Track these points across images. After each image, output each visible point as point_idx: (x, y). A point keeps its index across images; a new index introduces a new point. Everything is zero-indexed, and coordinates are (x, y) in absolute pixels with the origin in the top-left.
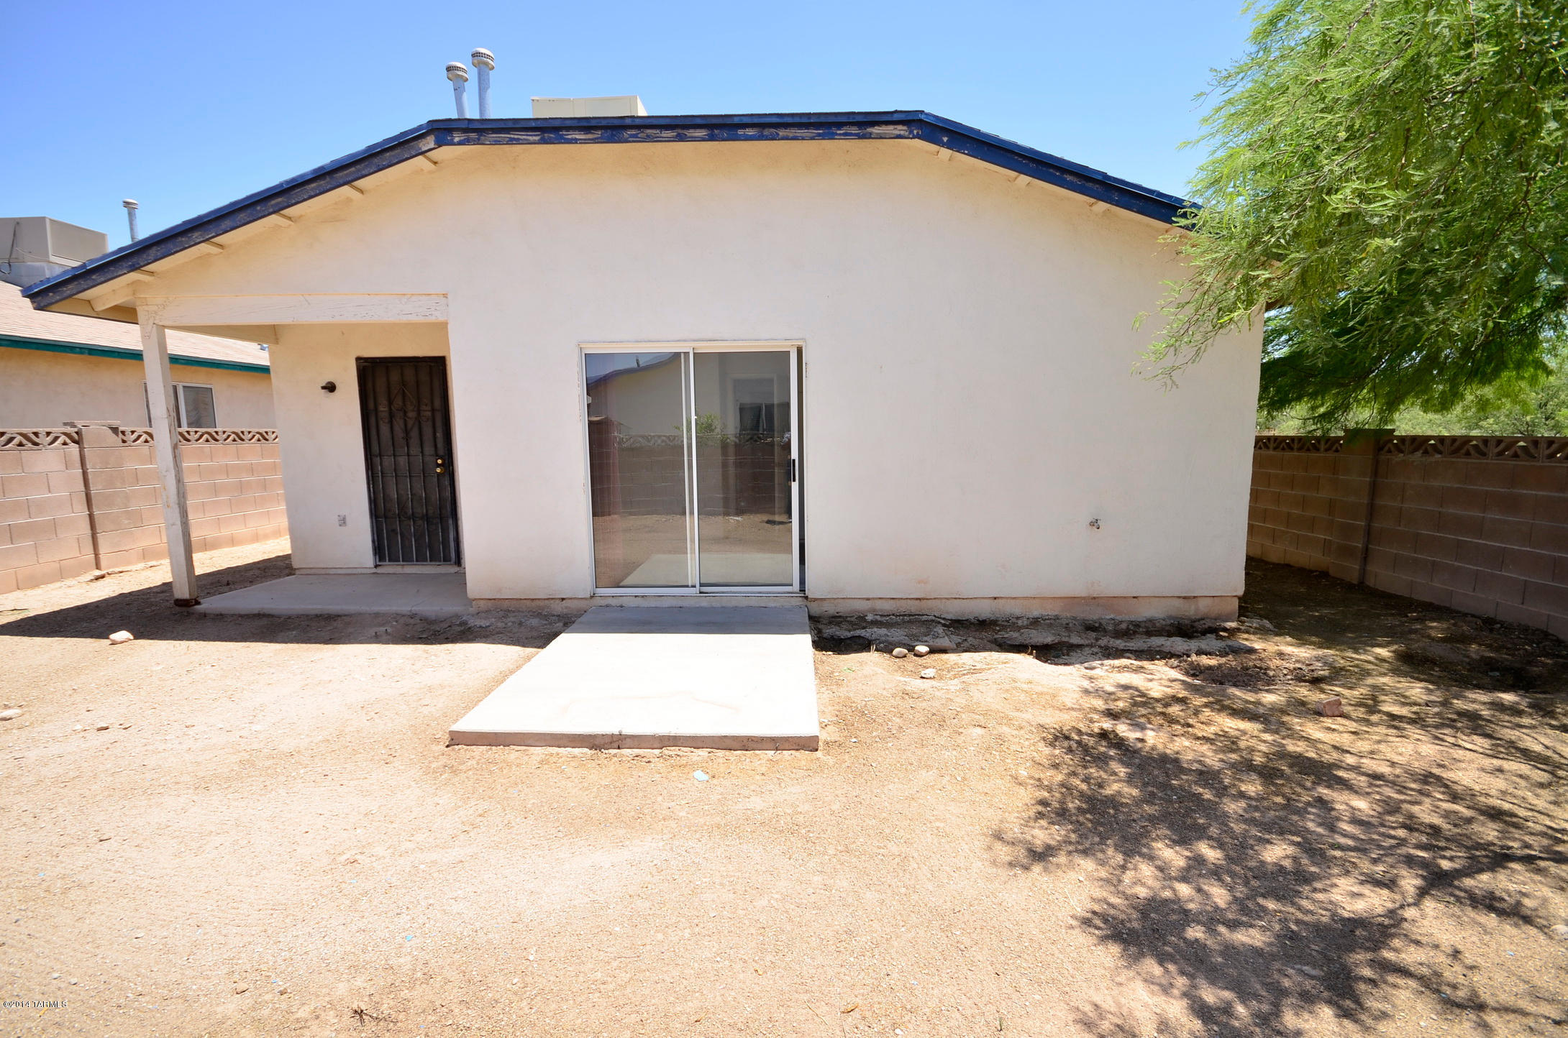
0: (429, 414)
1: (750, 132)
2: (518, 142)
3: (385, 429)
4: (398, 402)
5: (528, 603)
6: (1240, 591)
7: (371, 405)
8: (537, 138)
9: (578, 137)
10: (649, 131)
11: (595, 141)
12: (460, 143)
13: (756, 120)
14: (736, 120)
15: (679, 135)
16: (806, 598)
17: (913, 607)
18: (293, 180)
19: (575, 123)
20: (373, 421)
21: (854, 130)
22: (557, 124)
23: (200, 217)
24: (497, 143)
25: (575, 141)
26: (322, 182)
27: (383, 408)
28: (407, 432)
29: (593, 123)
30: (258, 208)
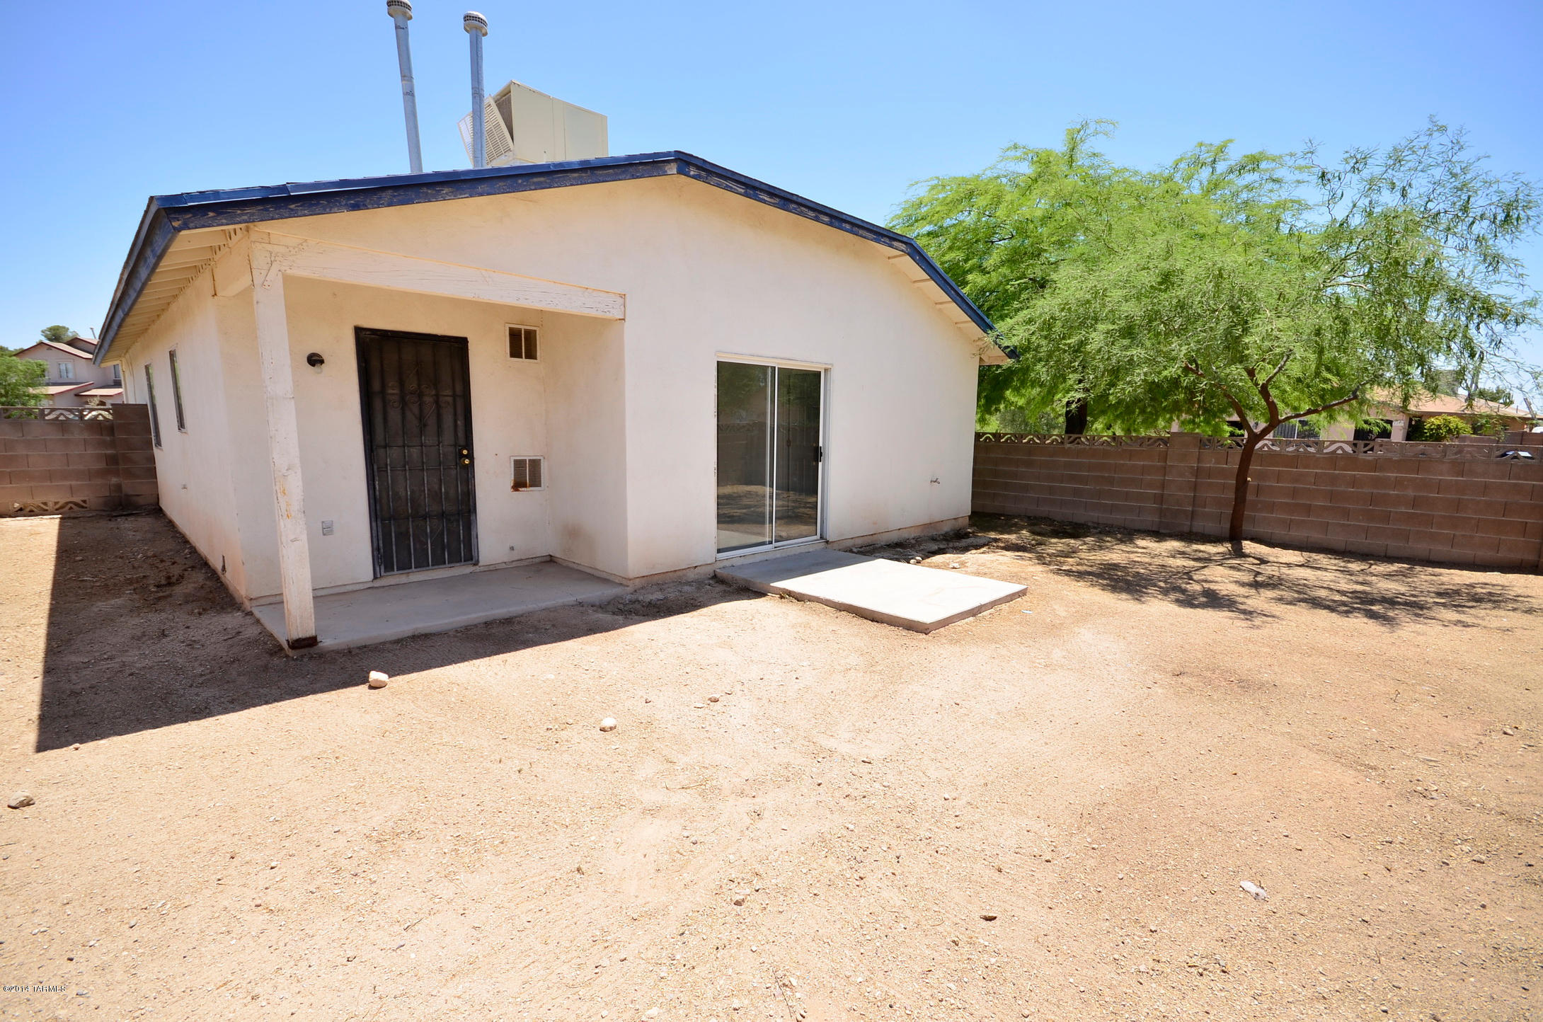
0: (450, 399)
1: (848, 227)
2: (731, 190)
3: (395, 415)
4: (412, 385)
5: (671, 574)
6: (970, 514)
7: (376, 386)
8: (743, 191)
9: (766, 198)
10: (803, 208)
11: (774, 205)
12: (694, 177)
13: (852, 220)
14: (844, 217)
15: (816, 217)
16: (827, 542)
17: (868, 540)
18: (561, 164)
19: (766, 188)
20: (378, 404)
21: (887, 240)
22: (757, 185)
23: (455, 173)
24: (718, 186)
25: (764, 202)
26: (584, 175)
27: (393, 391)
28: (421, 418)
29: (777, 192)
30: (520, 181)
